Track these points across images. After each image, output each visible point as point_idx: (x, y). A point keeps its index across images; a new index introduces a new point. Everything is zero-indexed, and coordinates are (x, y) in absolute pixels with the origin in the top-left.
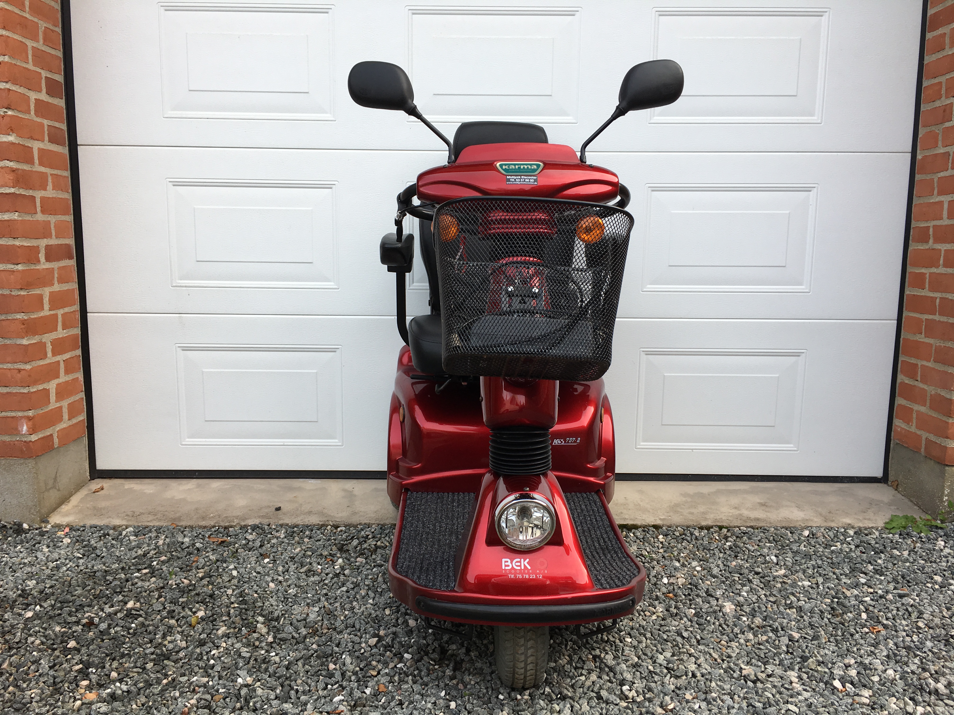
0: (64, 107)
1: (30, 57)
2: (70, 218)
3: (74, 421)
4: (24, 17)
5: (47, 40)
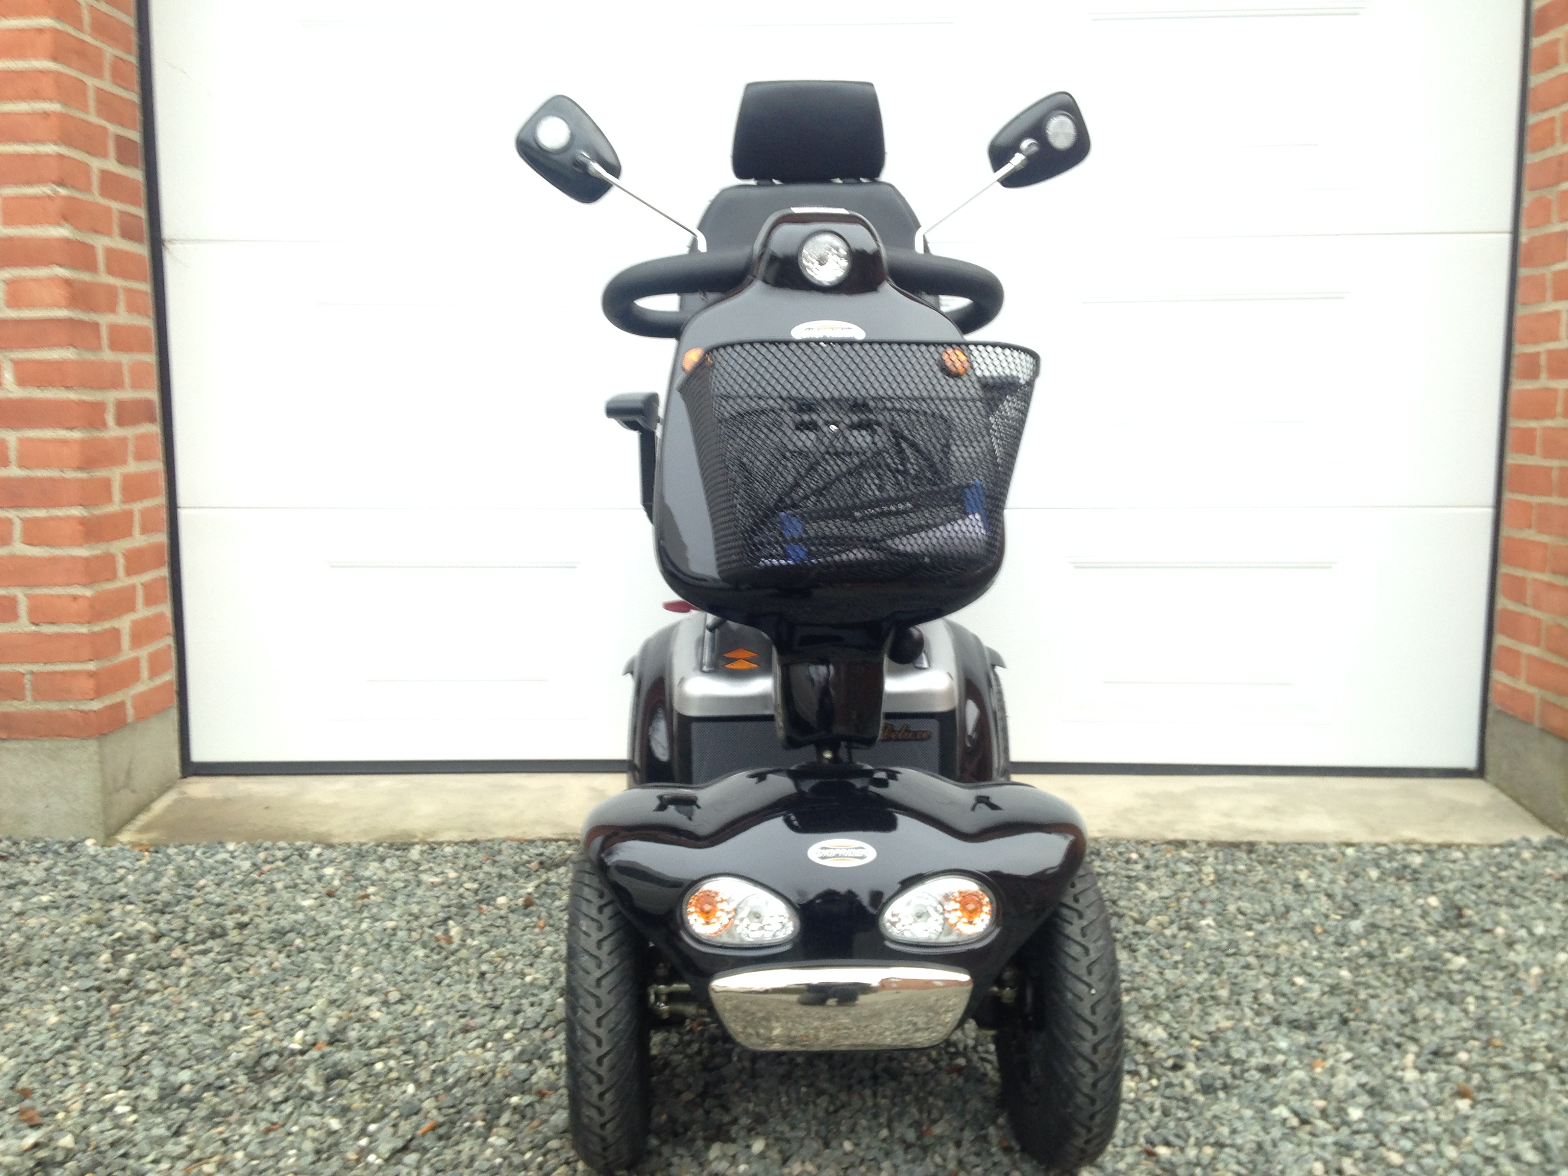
0: (142, 182)
1: (92, 103)
3: (157, 681)
4: (84, 43)
5: (117, 76)
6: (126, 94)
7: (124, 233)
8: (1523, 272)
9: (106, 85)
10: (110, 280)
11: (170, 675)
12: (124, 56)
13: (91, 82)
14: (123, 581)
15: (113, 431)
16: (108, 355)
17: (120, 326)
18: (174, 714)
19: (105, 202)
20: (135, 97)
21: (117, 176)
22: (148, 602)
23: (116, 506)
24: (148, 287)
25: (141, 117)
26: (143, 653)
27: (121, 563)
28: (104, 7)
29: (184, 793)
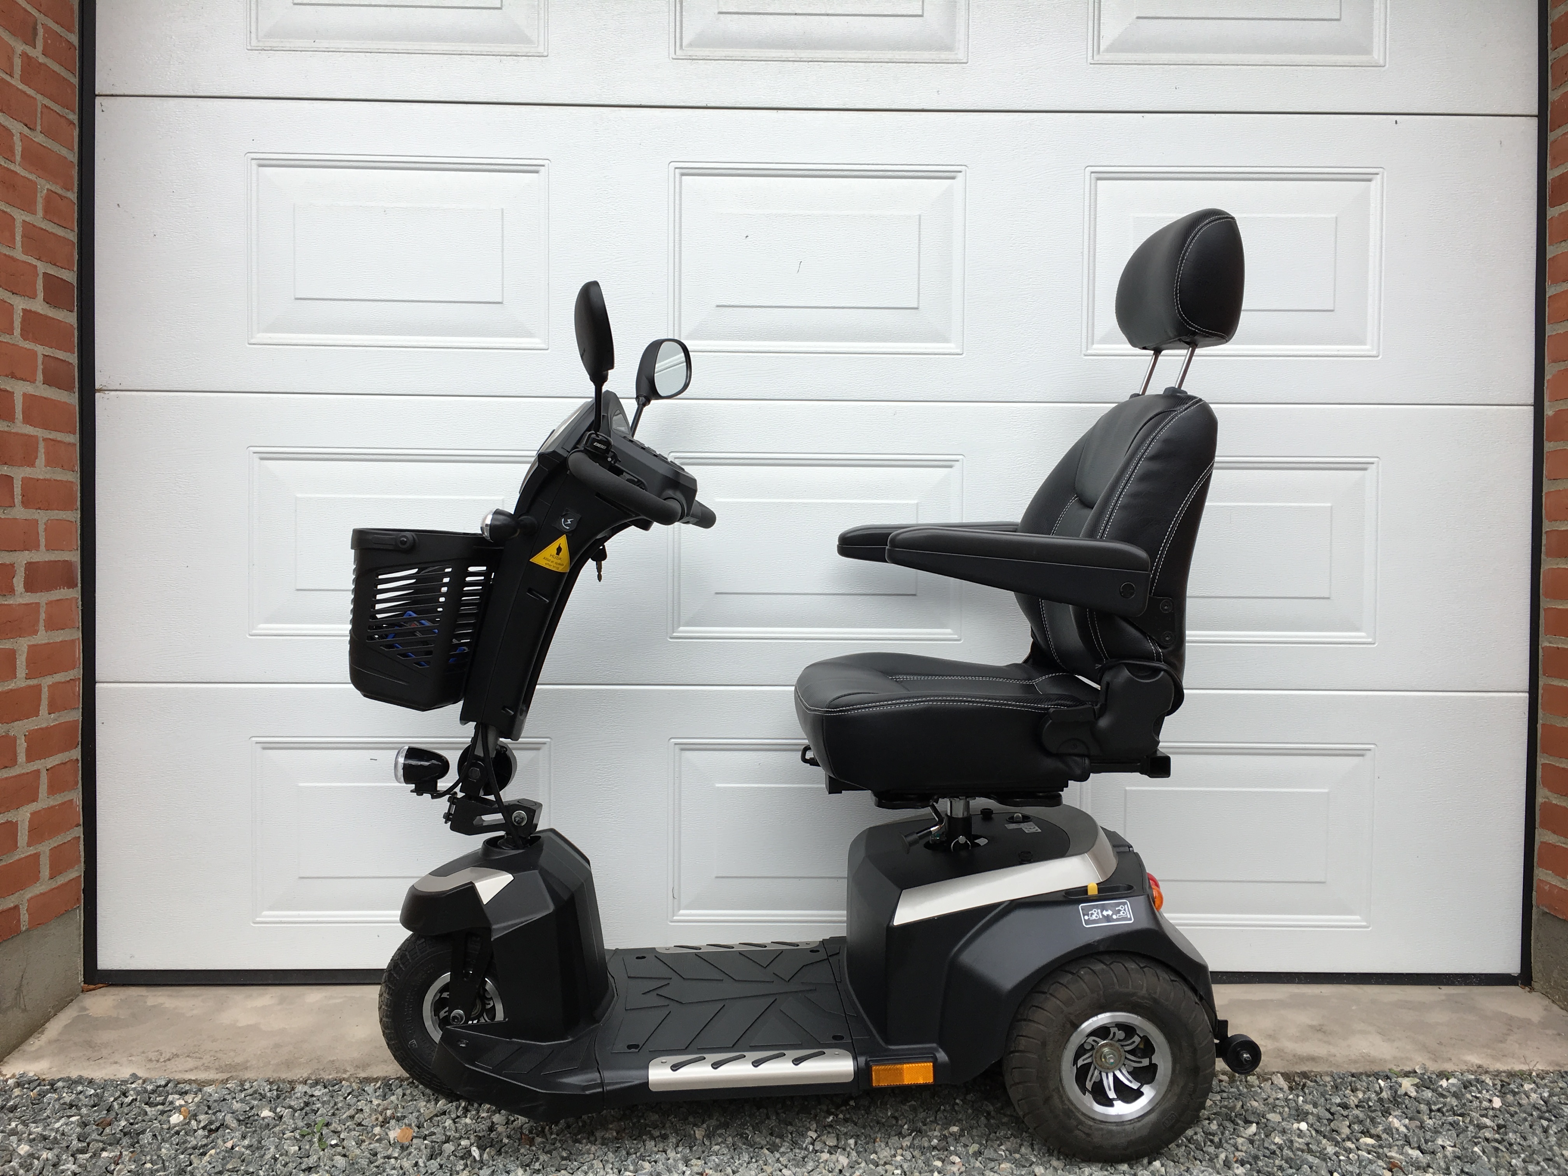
0: (76, 326)
1: (18, 238)
2: (74, 516)
3: (61, 880)
4: (13, 171)
5: (50, 212)
6: (60, 232)
7: (48, 382)
8: (1548, 446)
9: (38, 220)
10: (29, 430)
11: (77, 872)
12: (60, 191)
13: (20, 216)
14: (23, 766)
15: (21, 597)
16: (19, 512)
17: (38, 480)
18: (79, 916)
19: (28, 345)
20: (73, 237)
21: (46, 317)
22: (53, 789)
23: (20, 681)
24: (74, 439)
25: (76, 257)
26: (45, 848)
27: (22, 746)
28: (40, 138)
29: (85, 1009)
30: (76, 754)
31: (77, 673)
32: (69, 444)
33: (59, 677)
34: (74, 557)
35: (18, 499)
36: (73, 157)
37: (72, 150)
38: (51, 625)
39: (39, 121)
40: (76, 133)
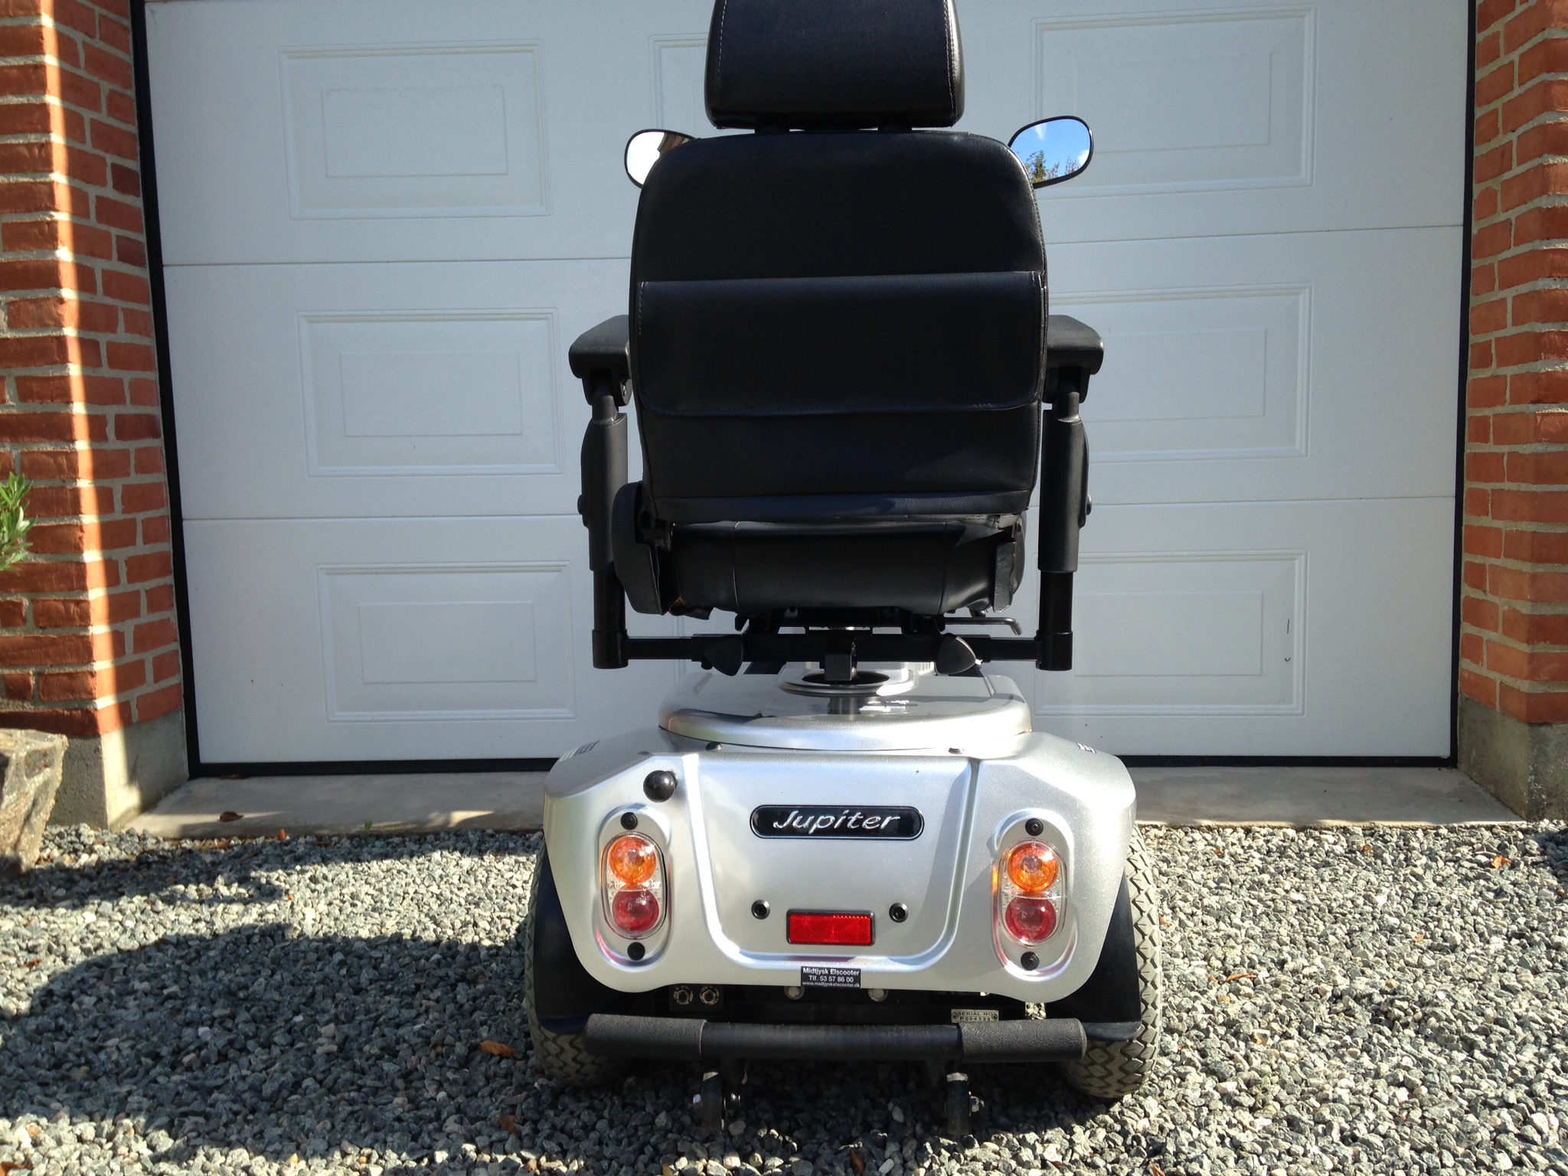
0: (142, 208)
1: (88, 134)
2: (153, 376)
4: (80, 78)
5: (114, 109)
6: (124, 126)
7: (123, 257)
8: (1475, 263)
9: (103, 117)
10: (109, 301)
11: (177, 679)
12: (121, 90)
13: (88, 114)
14: (127, 586)
15: (115, 444)
16: (107, 371)
17: (120, 344)
18: (181, 717)
19: (103, 227)
20: (133, 129)
21: (115, 203)
22: (153, 608)
23: (118, 515)
24: (148, 308)
25: (138, 148)
26: (149, 657)
27: (124, 569)
28: (99, 44)
29: (191, 792)
30: (170, 580)
31: (165, 511)
32: (144, 313)
33: (150, 514)
34: (156, 411)
35: (104, 360)
36: (129, 58)
37: (128, 52)
38: (141, 469)
39: (97, 29)
40: (130, 37)
